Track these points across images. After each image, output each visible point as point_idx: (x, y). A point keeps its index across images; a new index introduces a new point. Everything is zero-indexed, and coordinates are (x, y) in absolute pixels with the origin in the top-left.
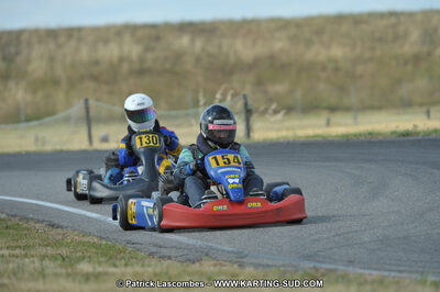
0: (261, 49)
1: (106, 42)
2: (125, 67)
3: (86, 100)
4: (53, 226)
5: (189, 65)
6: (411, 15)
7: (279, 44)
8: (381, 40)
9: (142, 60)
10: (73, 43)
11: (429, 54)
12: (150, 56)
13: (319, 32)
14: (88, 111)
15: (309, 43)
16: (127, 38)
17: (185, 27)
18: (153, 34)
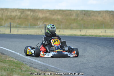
0: (44, 15)
1: (13, 12)
2: (17, 17)
3: (10, 23)
4: (3, 54)
5: (29, 17)
6: (74, 11)
7: (48, 15)
8: (67, 15)
9: (20, 16)
10: (7, 11)
11: (77, 19)
12: (22, 15)
13: (56, 13)
14: (10, 25)
15: (53, 15)
16: (18, 11)
17: (29, 10)
18: (23, 11)
